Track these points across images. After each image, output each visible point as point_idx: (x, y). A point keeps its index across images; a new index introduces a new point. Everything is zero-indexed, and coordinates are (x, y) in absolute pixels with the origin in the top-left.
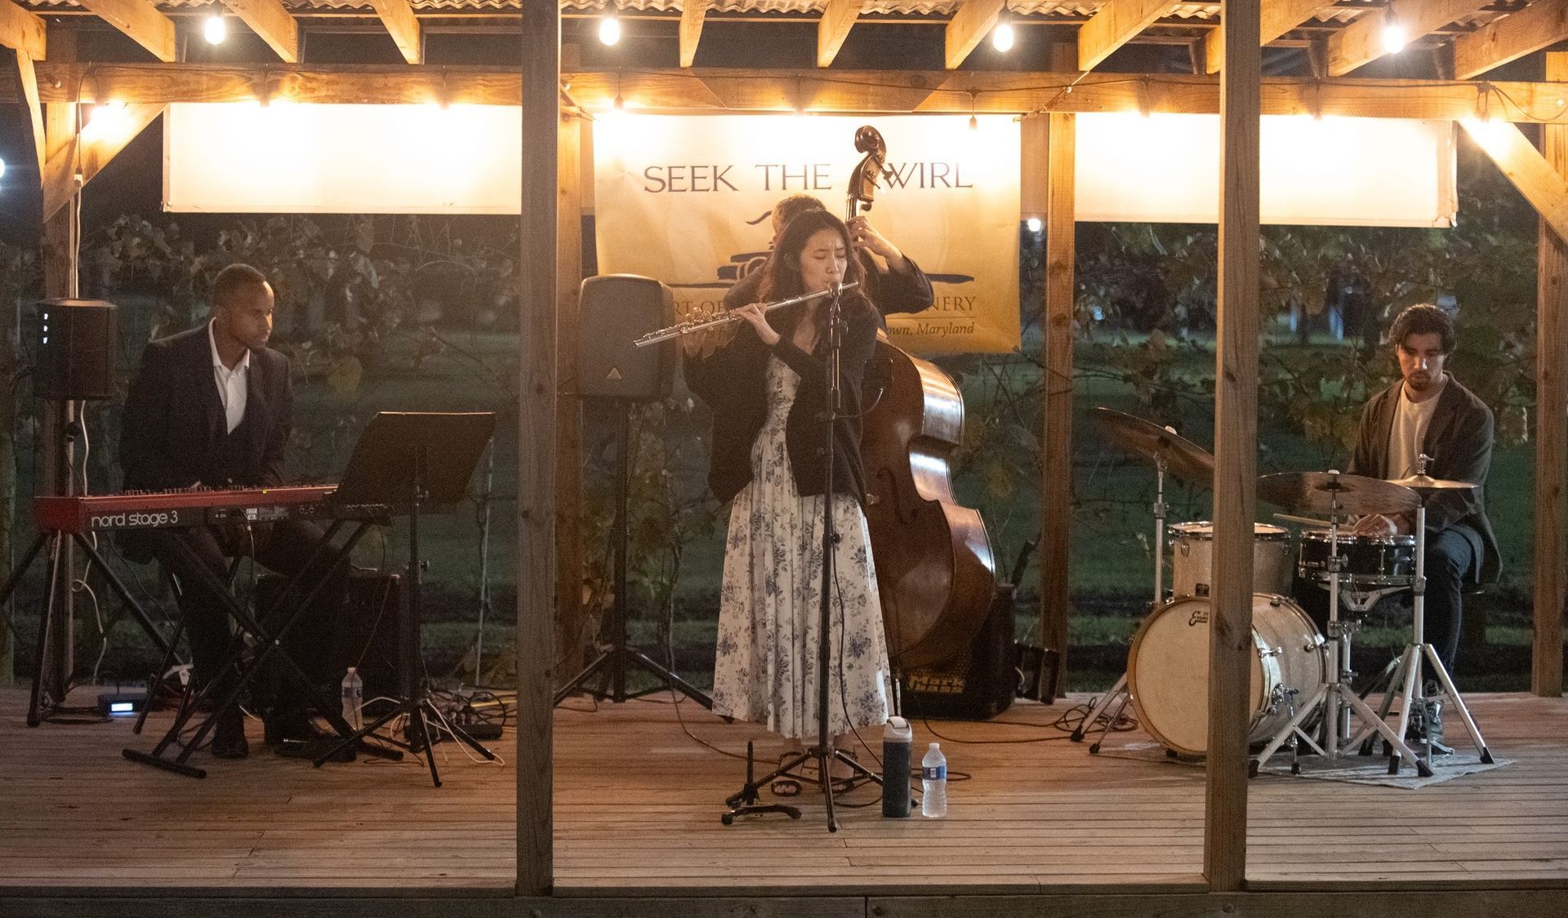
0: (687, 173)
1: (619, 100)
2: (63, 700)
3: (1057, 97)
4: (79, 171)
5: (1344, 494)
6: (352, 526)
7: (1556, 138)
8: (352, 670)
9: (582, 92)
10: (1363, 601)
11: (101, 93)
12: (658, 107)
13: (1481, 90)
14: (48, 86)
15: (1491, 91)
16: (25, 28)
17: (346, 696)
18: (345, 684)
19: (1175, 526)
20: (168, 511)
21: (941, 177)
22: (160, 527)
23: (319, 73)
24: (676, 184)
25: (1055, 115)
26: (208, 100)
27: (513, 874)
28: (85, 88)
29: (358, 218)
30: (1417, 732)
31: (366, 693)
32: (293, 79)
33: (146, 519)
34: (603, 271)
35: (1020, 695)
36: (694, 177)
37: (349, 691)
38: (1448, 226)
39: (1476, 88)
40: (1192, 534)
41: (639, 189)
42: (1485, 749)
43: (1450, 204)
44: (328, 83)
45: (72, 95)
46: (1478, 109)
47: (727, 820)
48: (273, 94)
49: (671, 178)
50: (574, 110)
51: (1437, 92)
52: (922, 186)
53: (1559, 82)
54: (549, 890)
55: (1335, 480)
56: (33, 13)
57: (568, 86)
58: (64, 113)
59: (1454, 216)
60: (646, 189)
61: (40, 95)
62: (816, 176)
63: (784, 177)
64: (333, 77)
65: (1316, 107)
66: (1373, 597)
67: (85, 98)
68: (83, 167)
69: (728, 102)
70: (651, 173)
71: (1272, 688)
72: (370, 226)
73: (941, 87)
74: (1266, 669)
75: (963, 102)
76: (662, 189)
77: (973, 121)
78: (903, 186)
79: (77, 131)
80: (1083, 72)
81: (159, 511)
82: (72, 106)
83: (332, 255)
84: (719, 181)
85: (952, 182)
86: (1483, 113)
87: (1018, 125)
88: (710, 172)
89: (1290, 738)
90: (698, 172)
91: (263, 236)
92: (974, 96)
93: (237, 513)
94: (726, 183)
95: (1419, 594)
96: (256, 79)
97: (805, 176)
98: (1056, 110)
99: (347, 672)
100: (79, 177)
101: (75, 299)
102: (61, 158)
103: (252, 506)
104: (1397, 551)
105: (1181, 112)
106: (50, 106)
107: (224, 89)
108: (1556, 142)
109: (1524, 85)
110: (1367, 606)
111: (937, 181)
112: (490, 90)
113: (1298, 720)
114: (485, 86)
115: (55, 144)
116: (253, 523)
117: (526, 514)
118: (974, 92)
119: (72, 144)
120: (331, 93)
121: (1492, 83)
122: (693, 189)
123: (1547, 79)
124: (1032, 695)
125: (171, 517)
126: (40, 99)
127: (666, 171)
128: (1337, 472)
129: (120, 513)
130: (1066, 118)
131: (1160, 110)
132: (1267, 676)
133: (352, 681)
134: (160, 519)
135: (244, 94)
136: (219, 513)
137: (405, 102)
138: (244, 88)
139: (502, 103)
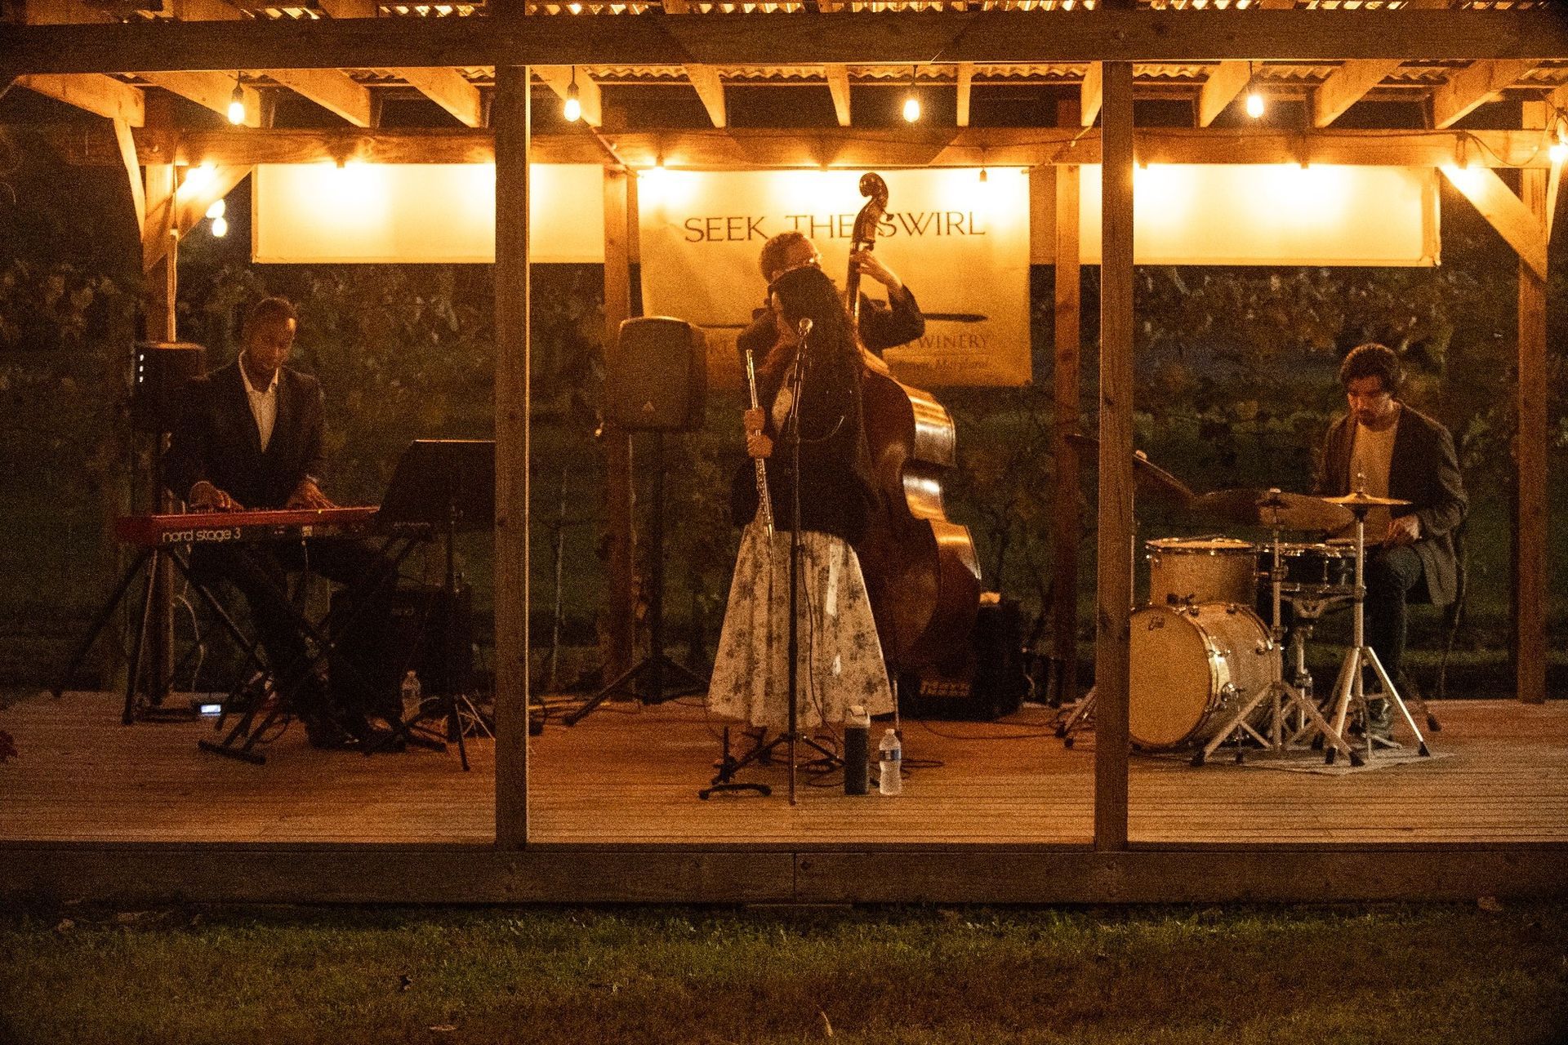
0: (724, 222)
1: (660, 159)
2: (160, 703)
3: (1061, 151)
4: (175, 227)
5: (1285, 511)
6: (402, 543)
7: (1533, 182)
8: (411, 673)
9: (626, 151)
10: (1314, 608)
11: (194, 157)
12: (694, 164)
13: (1459, 138)
14: (147, 150)
15: (1470, 139)
16: (121, 99)
17: (406, 697)
18: (405, 686)
19: (1151, 543)
20: (231, 528)
21: (957, 225)
22: (224, 542)
23: (390, 136)
24: (714, 234)
25: (1062, 168)
26: (290, 162)
27: (493, 834)
28: (180, 151)
29: (438, 267)
30: (1358, 726)
31: (424, 693)
32: (367, 142)
33: (212, 535)
34: (648, 314)
35: (1029, 700)
36: (729, 228)
37: (408, 693)
38: (1432, 265)
39: (1455, 137)
40: (1164, 549)
41: (679, 239)
42: (1422, 743)
43: (1433, 245)
44: (399, 145)
45: (169, 159)
46: (1457, 157)
47: (704, 795)
48: (349, 155)
49: (709, 229)
50: (620, 167)
51: (1416, 141)
52: (939, 233)
53: (1534, 129)
54: (523, 845)
55: (1276, 498)
56: (132, 86)
57: (615, 146)
58: (162, 175)
59: (1438, 255)
60: (687, 239)
61: (139, 159)
62: (841, 225)
63: (812, 226)
64: (401, 140)
65: (1303, 158)
66: (1322, 604)
67: (181, 161)
68: (179, 224)
69: (760, 159)
70: (691, 224)
71: (1220, 687)
72: (449, 274)
73: (955, 142)
74: (1213, 669)
75: (975, 157)
76: (701, 239)
77: (983, 174)
78: (921, 233)
79: (174, 191)
80: (1084, 128)
81: (222, 528)
82: (169, 169)
83: (419, 300)
84: (753, 231)
85: (966, 230)
86: (1462, 160)
87: (1027, 176)
88: (744, 223)
89: (1236, 731)
90: (734, 223)
91: (353, 285)
92: (984, 150)
93: (293, 529)
94: (759, 232)
95: (1359, 601)
96: (334, 141)
97: (831, 226)
98: (1062, 161)
99: (406, 676)
100: (175, 232)
101: (173, 343)
102: (160, 214)
103: (306, 525)
104: (1344, 563)
105: (1177, 162)
106: (148, 167)
107: (305, 151)
108: (1532, 185)
109: (1500, 134)
110: (1317, 613)
111: (953, 229)
112: (544, 151)
113: (1243, 715)
114: (541, 146)
115: (154, 201)
116: (308, 539)
117: (502, 523)
118: (984, 147)
119: (169, 201)
120: (401, 155)
121: (1470, 132)
122: (730, 238)
123: (1524, 126)
124: (1040, 699)
125: (234, 533)
126: (139, 162)
127: (704, 222)
128: (1279, 491)
129: (188, 529)
130: (1071, 170)
131: (1158, 161)
132: (1215, 675)
133: (411, 683)
134: (225, 535)
135: (324, 155)
136: (278, 530)
137: (466, 162)
138: (323, 150)
139: (554, 162)
